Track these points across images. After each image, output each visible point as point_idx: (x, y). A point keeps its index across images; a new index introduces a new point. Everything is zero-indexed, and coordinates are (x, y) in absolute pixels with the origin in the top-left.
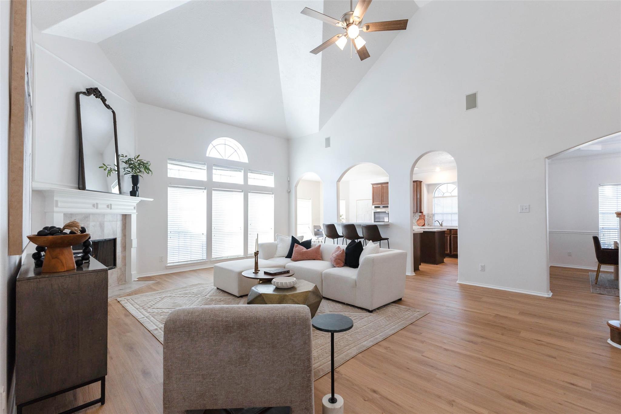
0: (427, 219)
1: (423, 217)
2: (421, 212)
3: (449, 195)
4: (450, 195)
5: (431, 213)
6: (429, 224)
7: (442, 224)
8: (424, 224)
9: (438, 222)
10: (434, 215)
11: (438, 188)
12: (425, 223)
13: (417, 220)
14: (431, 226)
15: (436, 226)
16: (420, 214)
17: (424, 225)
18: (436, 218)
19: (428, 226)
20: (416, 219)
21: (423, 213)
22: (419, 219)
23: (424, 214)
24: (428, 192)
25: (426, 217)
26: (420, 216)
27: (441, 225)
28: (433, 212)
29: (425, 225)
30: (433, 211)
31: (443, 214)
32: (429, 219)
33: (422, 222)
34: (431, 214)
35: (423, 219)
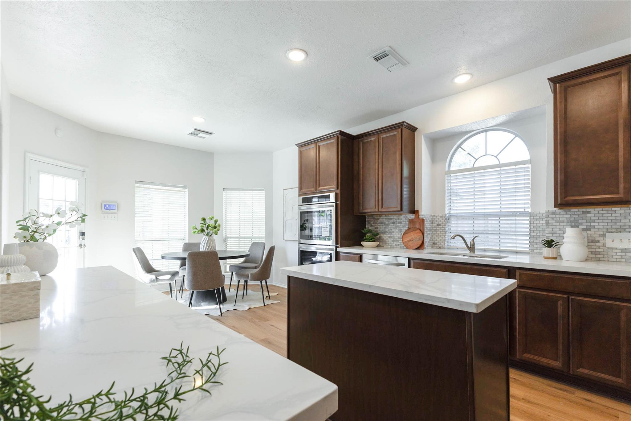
0: (430, 230)
1: (420, 225)
2: (413, 211)
3: (491, 161)
4: (496, 162)
5: (441, 215)
6: (434, 244)
7: (474, 245)
8: (420, 242)
9: (461, 239)
10: (447, 219)
11: (459, 146)
12: (425, 240)
13: (403, 233)
14: (440, 248)
15: (453, 248)
16: (412, 216)
17: (421, 247)
18: (455, 226)
19: (433, 247)
20: (400, 230)
21: (420, 214)
22: (409, 229)
23: (421, 217)
24: (434, 159)
25: (427, 225)
26: (411, 221)
27: (472, 248)
28: (447, 212)
29: (426, 245)
30: (447, 208)
31: (473, 217)
32: (435, 230)
33: (415, 236)
34: (442, 217)
35: (418, 231)
